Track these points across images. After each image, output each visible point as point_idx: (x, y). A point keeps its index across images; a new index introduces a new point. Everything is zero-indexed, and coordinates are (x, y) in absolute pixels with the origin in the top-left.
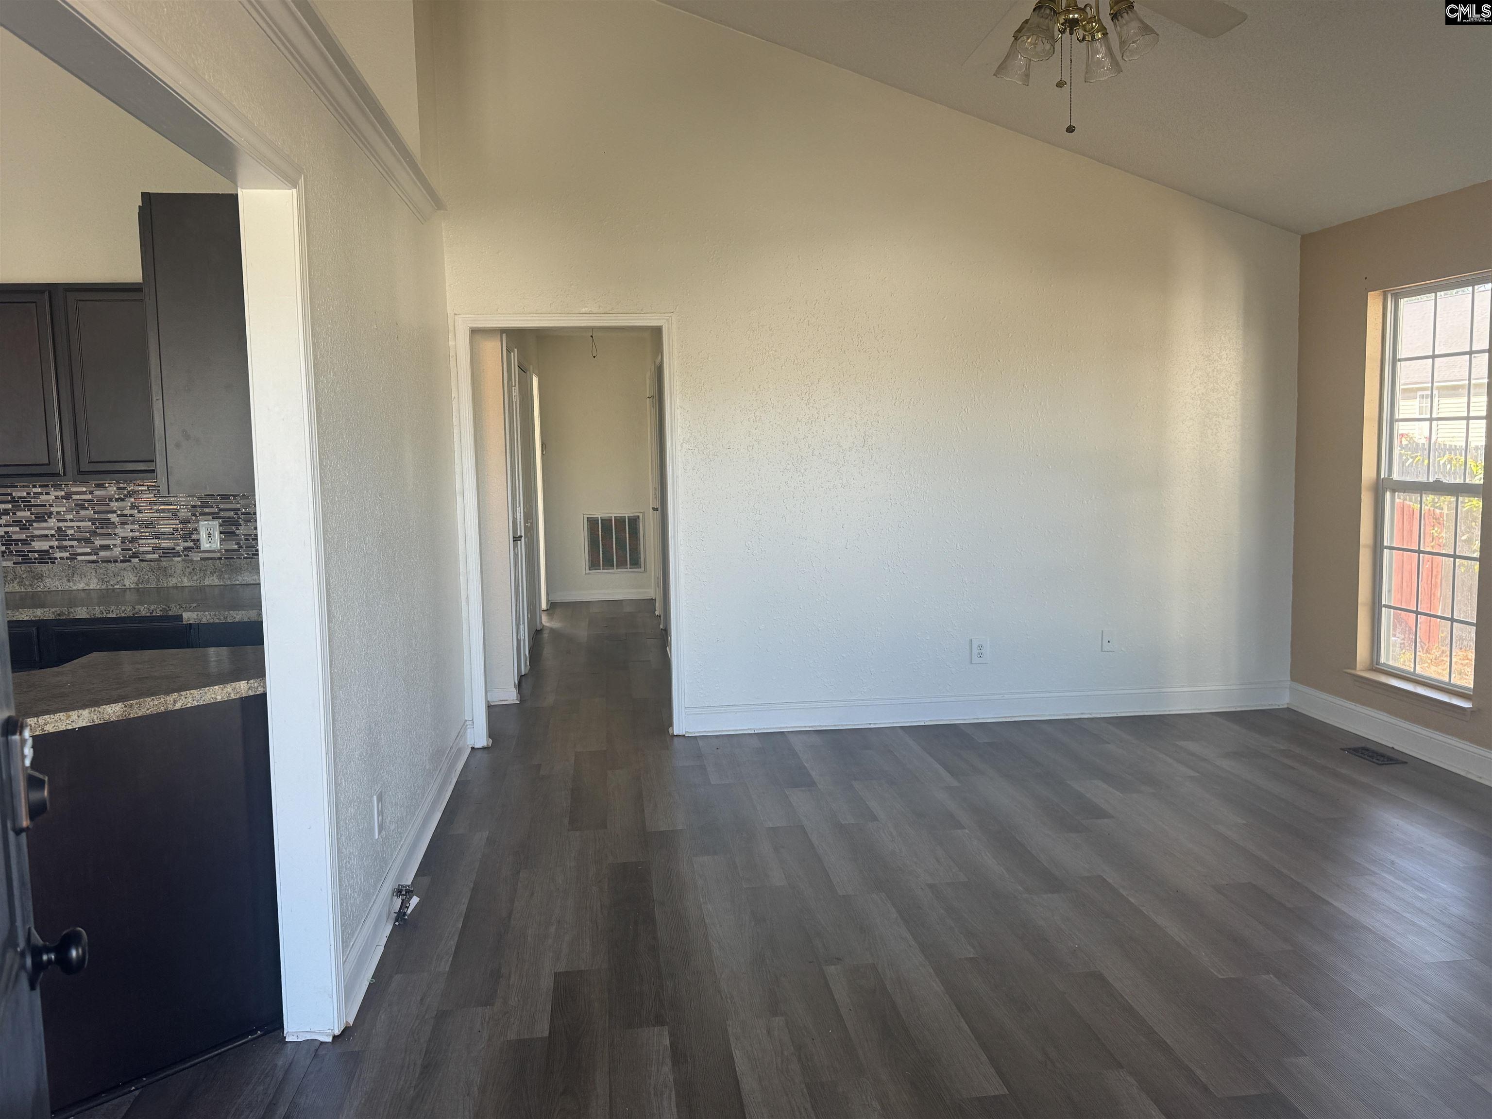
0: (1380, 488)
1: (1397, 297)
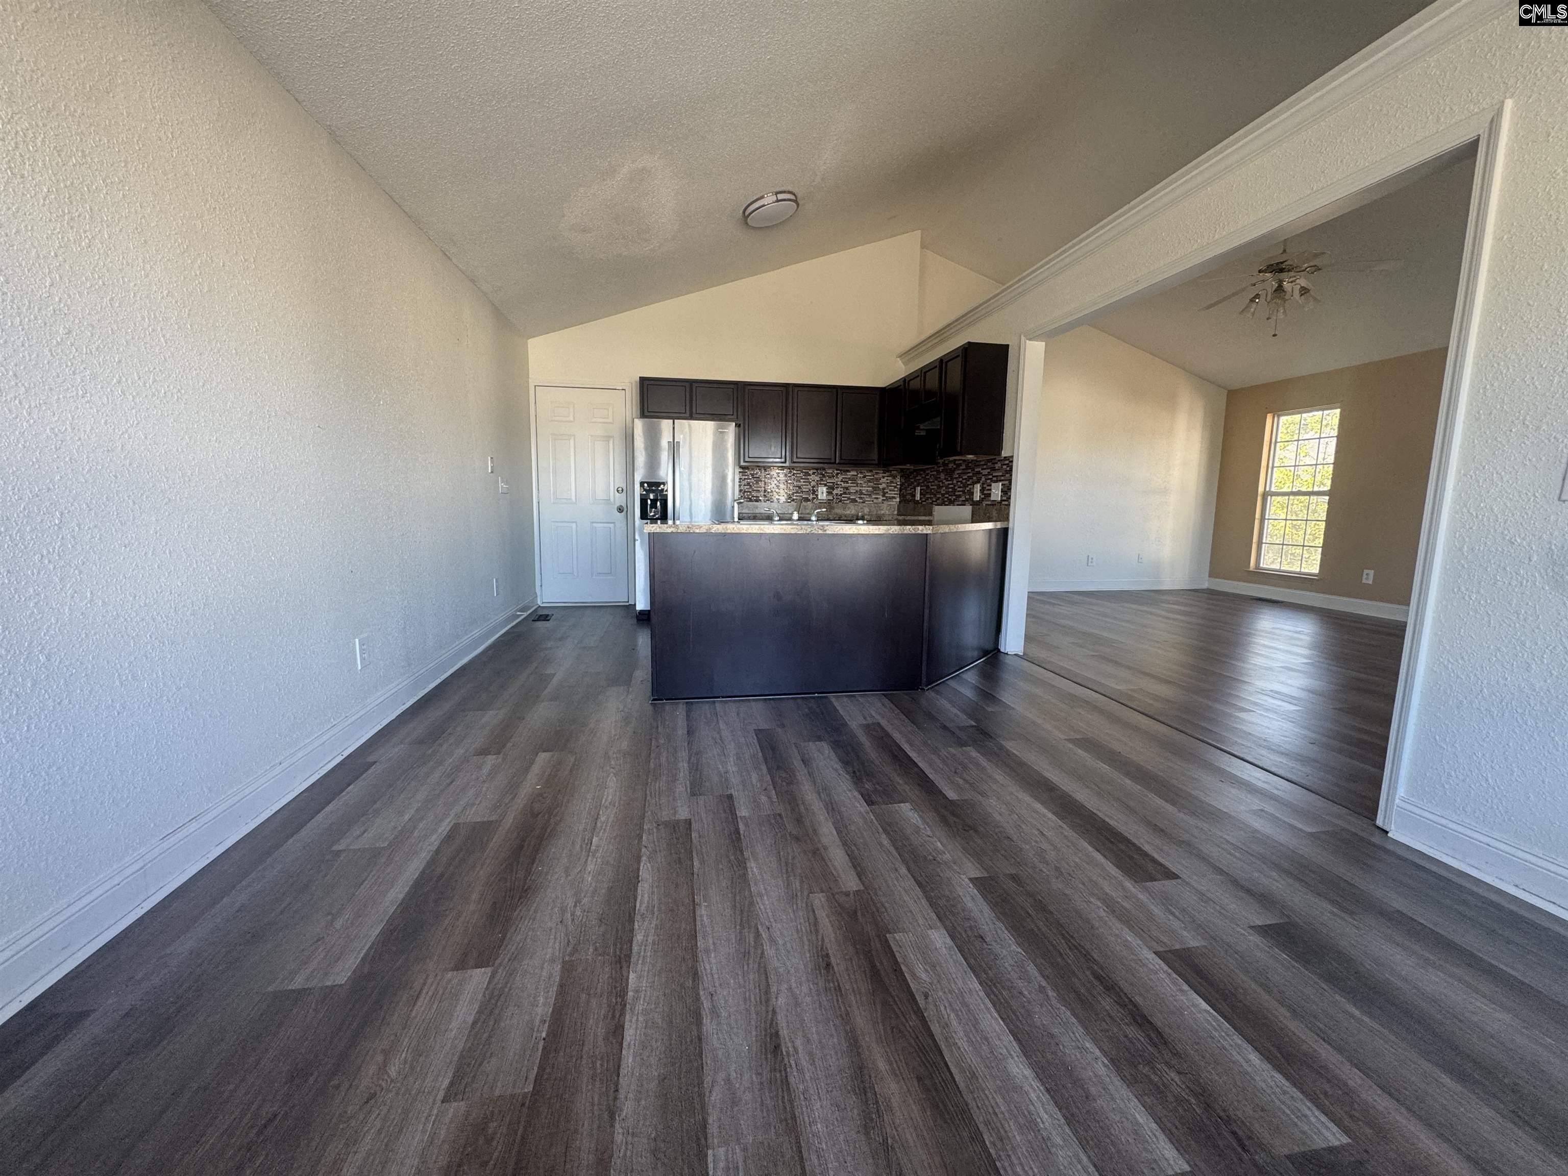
0: (1266, 495)
1: (1279, 416)
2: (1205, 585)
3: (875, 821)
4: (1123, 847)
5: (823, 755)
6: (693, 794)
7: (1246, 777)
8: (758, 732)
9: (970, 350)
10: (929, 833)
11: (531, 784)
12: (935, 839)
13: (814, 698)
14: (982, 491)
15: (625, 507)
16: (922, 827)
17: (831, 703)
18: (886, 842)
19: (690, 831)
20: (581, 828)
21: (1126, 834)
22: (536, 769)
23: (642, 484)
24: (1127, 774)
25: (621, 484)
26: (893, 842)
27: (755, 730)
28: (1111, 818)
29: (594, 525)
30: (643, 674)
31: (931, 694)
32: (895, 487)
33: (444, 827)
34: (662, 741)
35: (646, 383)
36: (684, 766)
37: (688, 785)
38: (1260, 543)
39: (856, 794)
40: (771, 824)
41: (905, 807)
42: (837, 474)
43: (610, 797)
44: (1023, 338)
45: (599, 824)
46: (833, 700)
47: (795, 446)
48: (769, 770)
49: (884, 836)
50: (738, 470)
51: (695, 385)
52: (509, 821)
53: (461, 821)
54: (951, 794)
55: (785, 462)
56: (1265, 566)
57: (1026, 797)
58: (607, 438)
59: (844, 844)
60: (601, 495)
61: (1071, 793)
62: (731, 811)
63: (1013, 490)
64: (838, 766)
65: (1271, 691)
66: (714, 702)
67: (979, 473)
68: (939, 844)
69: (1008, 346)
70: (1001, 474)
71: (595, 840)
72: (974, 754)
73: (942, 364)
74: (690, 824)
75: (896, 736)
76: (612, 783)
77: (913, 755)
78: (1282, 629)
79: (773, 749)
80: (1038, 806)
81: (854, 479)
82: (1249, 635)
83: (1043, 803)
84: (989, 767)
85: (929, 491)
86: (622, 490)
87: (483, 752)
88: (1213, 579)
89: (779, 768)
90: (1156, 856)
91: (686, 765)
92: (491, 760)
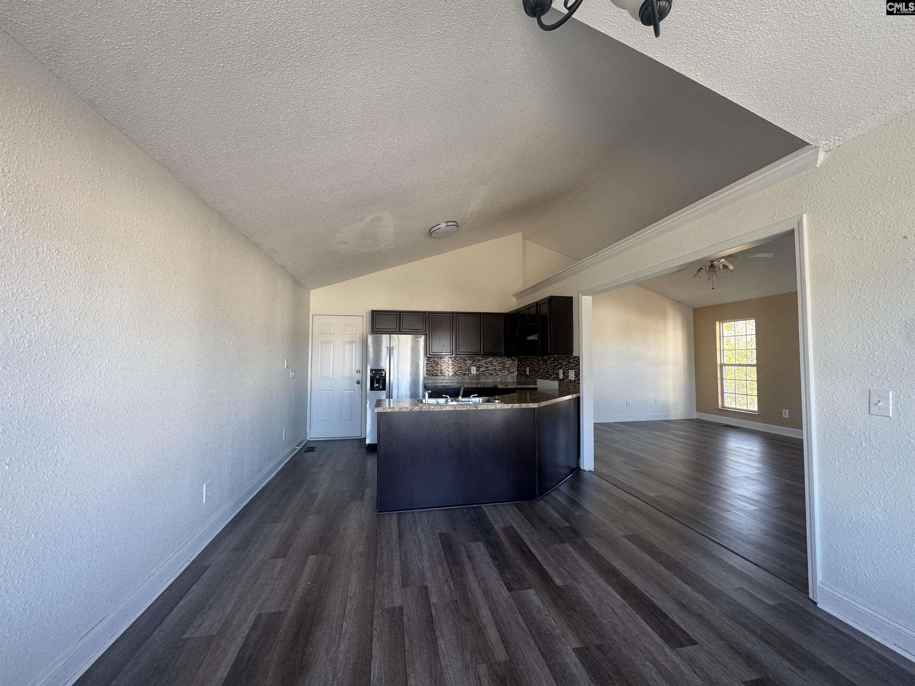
0: (722, 365)
1: (723, 323)
2: (695, 416)
3: (513, 604)
4: (663, 620)
5: (480, 552)
6: (403, 586)
7: (731, 563)
8: (441, 535)
9: (552, 300)
10: (547, 613)
11: (305, 581)
12: (550, 618)
13: (473, 507)
14: (564, 373)
15: (361, 381)
16: (542, 608)
17: (483, 511)
18: (521, 621)
19: (403, 616)
20: (336, 615)
21: (664, 610)
22: (307, 569)
23: (371, 370)
24: (661, 562)
25: (358, 367)
26: (525, 620)
27: (439, 534)
28: (654, 597)
29: (343, 391)
30: (370, 492)
31: (541, 503)
32: (515, 366)
33: (251, 619)
34: (383, 544)
35: (375, 313)
36: (397, 563)
37: (400, 578)
38: (722, 393)
39: (501, 582)
40: (451, 609)
41: (531, 592)
42: (482, 359)
43: (353, 590)
44: (580, 294)
45: (347, 612)
46: (485, 509)
47: (458, 346)
48: (449, 565)
49: (519, 616)
50: (426, 359)
51: (402, 314)
52: (291, 612)
53: (262, 612)
54: (558, 581)
55: (452, 355)
56: (727, 406)
57: (602, 582)
58: (352, 342)
59: (496, 623)
60: (347, 374)
61: (629, 579)
62: (427, 600)
63: (581, 374)
64: (489, 560)
65: (740, 495)
66: (414, 512)
67: (561, 363)
68: (553, 622)
69: (572, 297)
70: (573, 365)
71: (344, 624)
72: (570, 549)
73: (537, 304)
74: (402, 610)
75: (523, 536)
76: (354, 578)
77: (534, 551)
78: (742, 448)
79: (450, 548)
80: (610, 589)
81: (491, 362)
82: (722, 453)
83: (613, 587)
84: (579, 559)
85: (534, 370)
86: (360, 371)
87: (276, 556)
88: (698, 413)
89: (454, 563)
90: (682, 626)
91: (399, 563)
92: (280, 562)
